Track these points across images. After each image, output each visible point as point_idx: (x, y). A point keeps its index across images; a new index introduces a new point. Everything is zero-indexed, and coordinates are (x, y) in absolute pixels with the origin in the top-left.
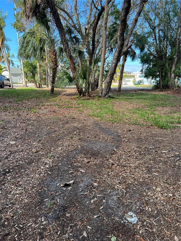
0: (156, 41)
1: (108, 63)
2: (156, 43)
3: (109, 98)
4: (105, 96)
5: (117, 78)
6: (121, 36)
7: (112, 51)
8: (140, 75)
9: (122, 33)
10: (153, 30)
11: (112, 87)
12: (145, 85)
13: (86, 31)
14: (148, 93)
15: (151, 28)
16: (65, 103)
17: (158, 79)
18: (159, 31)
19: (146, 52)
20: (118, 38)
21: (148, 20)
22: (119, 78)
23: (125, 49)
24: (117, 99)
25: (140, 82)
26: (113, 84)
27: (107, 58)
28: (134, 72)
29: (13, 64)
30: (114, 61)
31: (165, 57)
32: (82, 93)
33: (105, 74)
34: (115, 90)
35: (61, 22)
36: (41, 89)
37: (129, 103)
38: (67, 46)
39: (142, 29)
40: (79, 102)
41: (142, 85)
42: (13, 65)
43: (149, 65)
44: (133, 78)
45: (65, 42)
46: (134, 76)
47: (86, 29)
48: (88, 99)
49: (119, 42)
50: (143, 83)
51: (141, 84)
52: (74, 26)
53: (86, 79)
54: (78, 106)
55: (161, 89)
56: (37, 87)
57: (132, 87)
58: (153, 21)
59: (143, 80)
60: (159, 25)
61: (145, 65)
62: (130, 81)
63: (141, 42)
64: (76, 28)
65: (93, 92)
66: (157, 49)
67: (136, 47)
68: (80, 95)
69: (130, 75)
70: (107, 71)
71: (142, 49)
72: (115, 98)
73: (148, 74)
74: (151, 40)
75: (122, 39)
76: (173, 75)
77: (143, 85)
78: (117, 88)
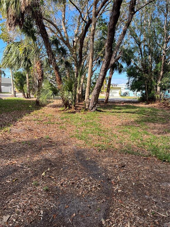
0: (142, 55)
1: (96, 76)
2: (142, 57)
3: (96, 111)
4: (92, 109)
5: (104, 89)
6: (110, 46)
7: (100, 64)
8: (126, 87)
9: (110, 44)
10: (139, 45)
11: (99, 98)
12: (131, 97)
13: (74, 44)
14: (135, 105)
15: (137, 44)
16: (47, 117)
17: (144, 92)
18: (144, 46)
19: (132, 66)
20: (106, 49)
21: (134, 36)
22: (106, 90)
23: (112, 61)
24: (104, 113)
25: (126, 94)
26: (101, 95)
27: (94, 71)
28: (120, 84)
29: (5, 74)
30: (101, 74)
31: (151, 71)
32: (68, 105)
33: (93, 86)
34: (102, 101)
35: (46, 33)
36: (28, 99)
37: (118, 117)
38: (53, 57)
39: (128, 45)
40: (64, 116)
41: (127, 97)
42: (4, 76)
43: (135, 78)
44: (119, 90)
45: (50, 52)
46: (120, 88)
47: (74, 42)
48: (74, 112)
49: (107, 54)
50: (129, 95)
51: (127, 95)
52: (62, 39)
53: (72, 91)
54: (62, 121)
55: (147, 101)
56: (25, 97)
57: (119, 98)
58: (139, 37)
59: (128, 92)
60: (145, 40)
61: (131, 78)
62: (117, 93)
63: (128, 56)
64: (64, 41)
65: (80, 103)
66: (143, 63)
67: (123, 61)
68: (66, 108)
69: (116, 87)
70: (94, 83)
71: (129, 63)
72: (102, 112)
73: (134, 87)
74: (136, 55)
75: (110, 50)
76: (158, 89)
77: (129, 97)
78: (104, 100)
